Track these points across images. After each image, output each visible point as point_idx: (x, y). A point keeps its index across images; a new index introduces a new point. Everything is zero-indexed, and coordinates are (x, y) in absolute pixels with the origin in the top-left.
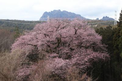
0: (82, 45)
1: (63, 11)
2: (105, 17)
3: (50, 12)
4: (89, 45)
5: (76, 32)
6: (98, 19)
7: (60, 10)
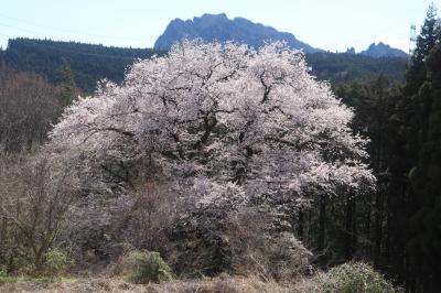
0: (285, 138)
1: (236, 19)
2: (376, 44)
3: (189, 21)
4: (308, 138)
5: (266, 94)
6: (353, 49)
7: (224, 15)
